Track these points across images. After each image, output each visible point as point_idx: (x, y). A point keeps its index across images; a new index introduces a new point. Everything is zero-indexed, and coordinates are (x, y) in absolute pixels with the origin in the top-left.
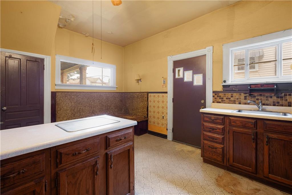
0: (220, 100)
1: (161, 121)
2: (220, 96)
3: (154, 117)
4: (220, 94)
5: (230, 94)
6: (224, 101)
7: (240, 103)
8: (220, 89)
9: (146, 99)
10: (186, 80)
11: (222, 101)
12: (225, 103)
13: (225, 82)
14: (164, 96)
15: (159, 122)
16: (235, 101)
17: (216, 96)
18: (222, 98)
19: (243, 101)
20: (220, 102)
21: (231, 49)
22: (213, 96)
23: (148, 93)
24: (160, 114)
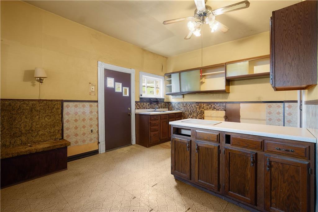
0: (139, 107)
1: (88, 136)
2: (139, 105)
3: (76, 135)
4: (139, 103)
5: (143, 103)
6: (141, 107)
7: (147, 109)
8: (138, 100)
9: (60, 110)
10: (117, 90)
11: (140, 108)
12: (141, 109)
13: (141, 95)
14: (92, 106)
15: (85, 139)
16: (145, 107)
17: (136, 105)
18: (140, 106)
19: (148, 107)
20: (138, 109)
21: (143, 76)
22: (135, 105)
23: (62, 101)
24: (86, 128)
